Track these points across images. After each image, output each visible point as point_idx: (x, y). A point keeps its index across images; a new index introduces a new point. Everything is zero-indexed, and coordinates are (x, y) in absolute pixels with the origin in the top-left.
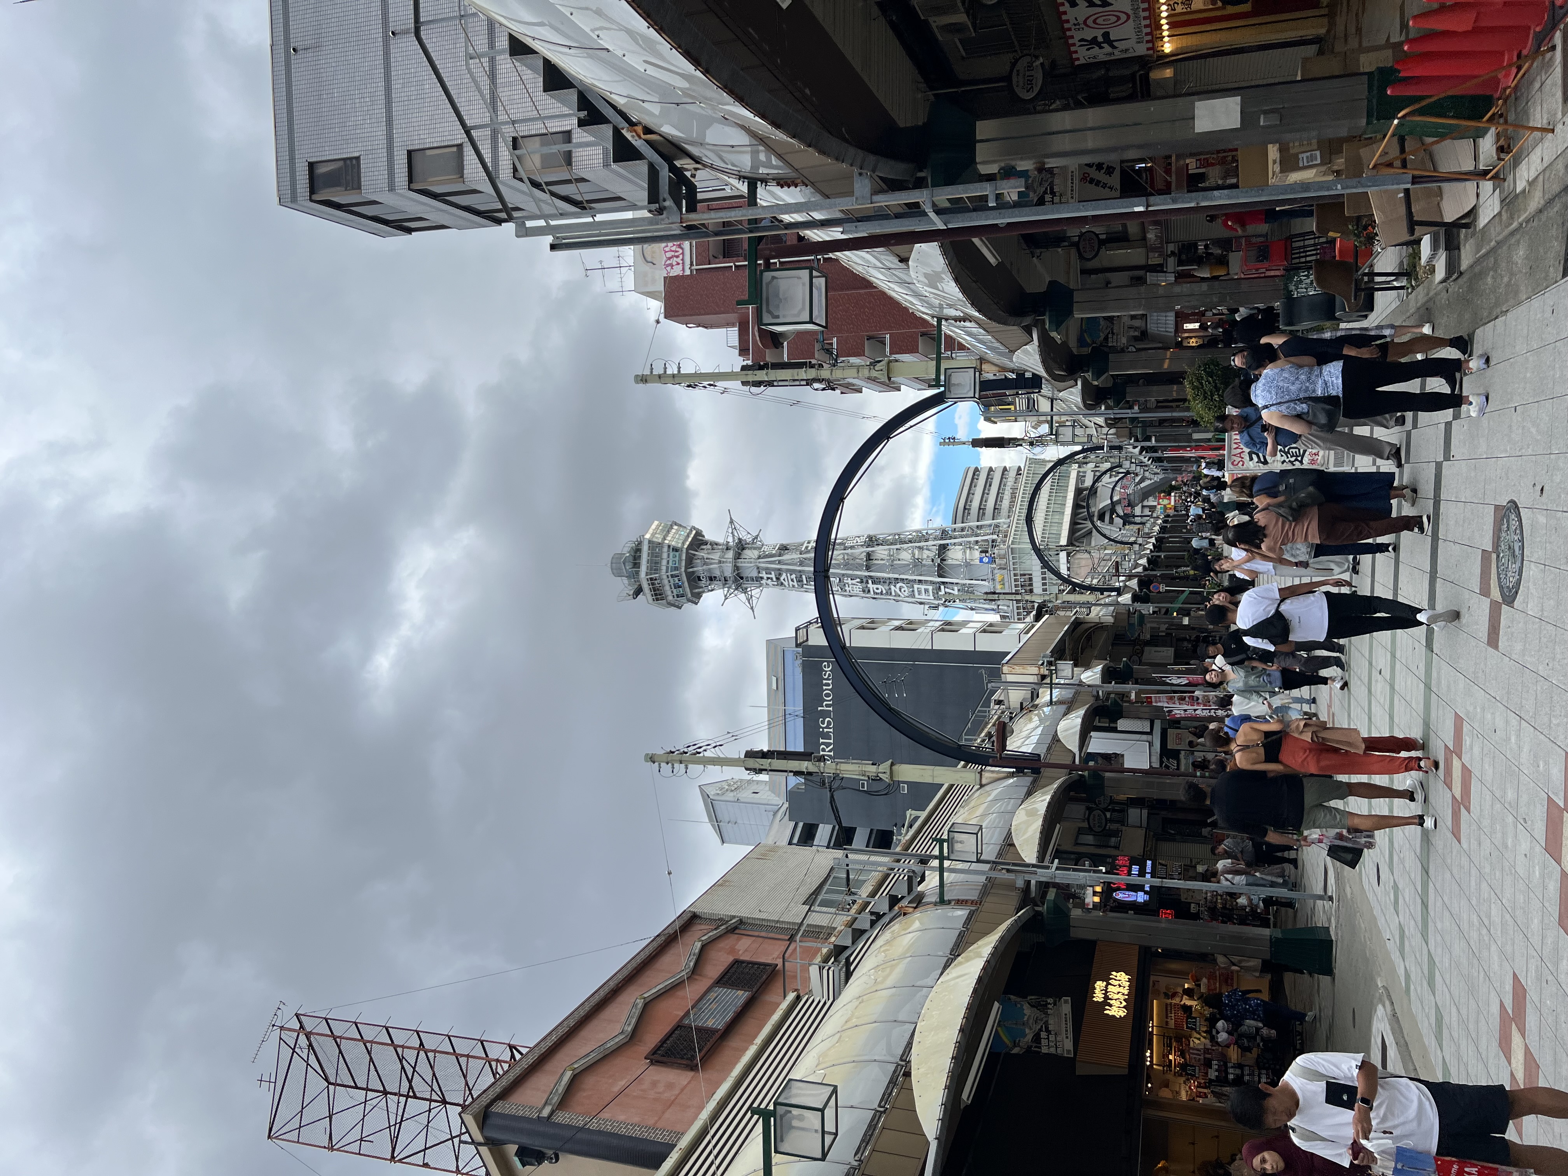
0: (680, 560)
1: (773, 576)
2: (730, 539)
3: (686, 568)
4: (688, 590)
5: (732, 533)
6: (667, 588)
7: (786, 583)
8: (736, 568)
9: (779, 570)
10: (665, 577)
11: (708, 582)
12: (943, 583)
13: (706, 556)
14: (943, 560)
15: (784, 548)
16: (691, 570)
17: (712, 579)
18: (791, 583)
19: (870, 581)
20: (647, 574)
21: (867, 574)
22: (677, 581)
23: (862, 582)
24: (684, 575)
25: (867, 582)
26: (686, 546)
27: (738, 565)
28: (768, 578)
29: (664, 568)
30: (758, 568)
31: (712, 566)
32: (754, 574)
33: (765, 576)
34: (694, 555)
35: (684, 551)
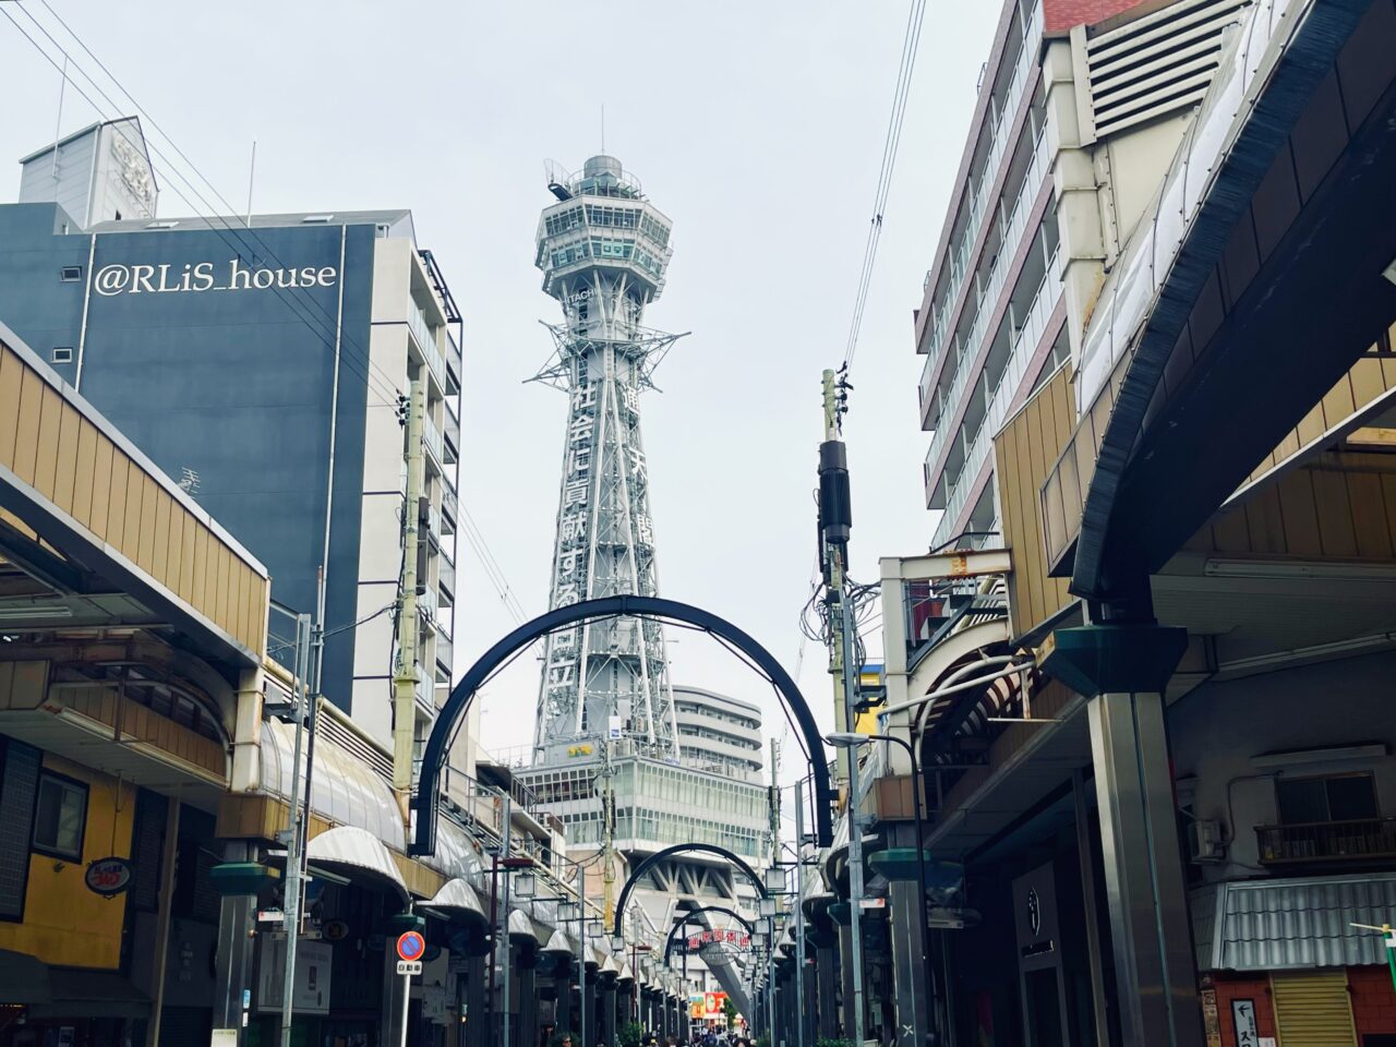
0: (611, 258)
1: (589, 403)
2: (645, 338)
3: (600, 269)
4: (564, 272)
5: (655, 340)
6: (567, 239)
7: (577, 424)
8: (600, 347)
9: (599, 412)
10: (584, 234)
11: (577, 305)
12: (579, 666)
13: (618, 302)
14: (615, 663)
15: (632, 422)
16: (596, 276)
17: (583, 312)
18: (578, 431)
19: (580, 551)
20: (588, 206)
21: (593, 547)
22: (577, 254)
23: (581, 539)
24: (589, 264)
25: (580, 547)
26: (633, 268)
27: (606, 351)
28: (585, 396)
29: (598, 233)
30: (601, 381)
31: (602, 309)
32: (592, 375)
33: (588, 391)
34: (619, 284)
35: (627, 266)
